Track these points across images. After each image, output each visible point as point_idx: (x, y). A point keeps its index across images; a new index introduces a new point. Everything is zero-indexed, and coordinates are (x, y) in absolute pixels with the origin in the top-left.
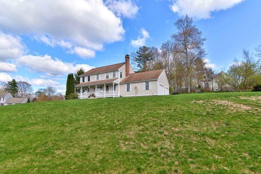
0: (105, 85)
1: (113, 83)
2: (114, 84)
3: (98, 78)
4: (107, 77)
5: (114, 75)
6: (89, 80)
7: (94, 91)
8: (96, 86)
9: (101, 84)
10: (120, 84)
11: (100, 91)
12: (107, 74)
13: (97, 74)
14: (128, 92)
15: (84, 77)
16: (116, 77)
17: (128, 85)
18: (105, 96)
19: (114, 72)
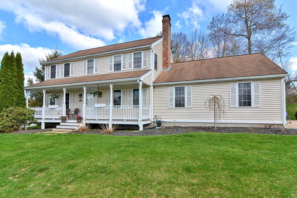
0: (111, 86)
1: (140, 81)
2: (141, 84)
3: (90, 68)
4: (118, 66)
5: (138, 62)
6: (67, 73)
7: (81, 101)
8: (84, 88)
9: (98, 84)
10: (154, 87)
11: (97, 105)
12: (117, 59)
13: (87, 59)
14: (180, 110)
15: (56, 65)
16: (142, 67)
17: (180, 91)
18: (111, 120)
19: (138, 53)
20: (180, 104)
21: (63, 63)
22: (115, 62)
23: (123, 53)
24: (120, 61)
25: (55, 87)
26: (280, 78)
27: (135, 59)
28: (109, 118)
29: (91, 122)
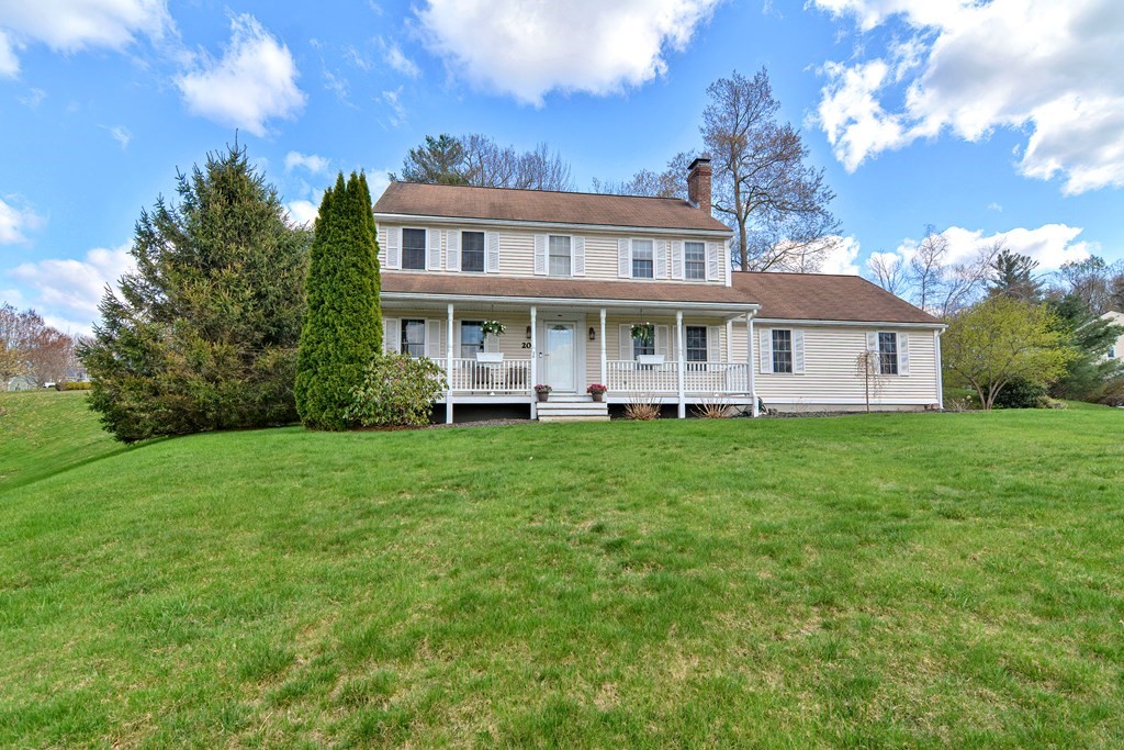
3: (559, 258)
4: (643, 265)
5: (695, 264)
6: (473, 259)
7: (527, 346)
12: (642, 249)
13: (551, 232)
14: (783, 378)
15: (426, 229)
16: (707, 277)
17: (782, 337)
18: (681, 395)
19: (696, 244)
20: (783, 363)
21: (458, 227)
22: (635, 254)
23: (659, 236)
24: (650, 254)
25: (495, 303)
26: (933, 330)
27: (687, 256)
28: (676, 390)
29: (657, 401)
